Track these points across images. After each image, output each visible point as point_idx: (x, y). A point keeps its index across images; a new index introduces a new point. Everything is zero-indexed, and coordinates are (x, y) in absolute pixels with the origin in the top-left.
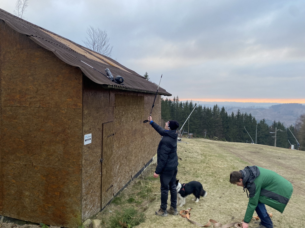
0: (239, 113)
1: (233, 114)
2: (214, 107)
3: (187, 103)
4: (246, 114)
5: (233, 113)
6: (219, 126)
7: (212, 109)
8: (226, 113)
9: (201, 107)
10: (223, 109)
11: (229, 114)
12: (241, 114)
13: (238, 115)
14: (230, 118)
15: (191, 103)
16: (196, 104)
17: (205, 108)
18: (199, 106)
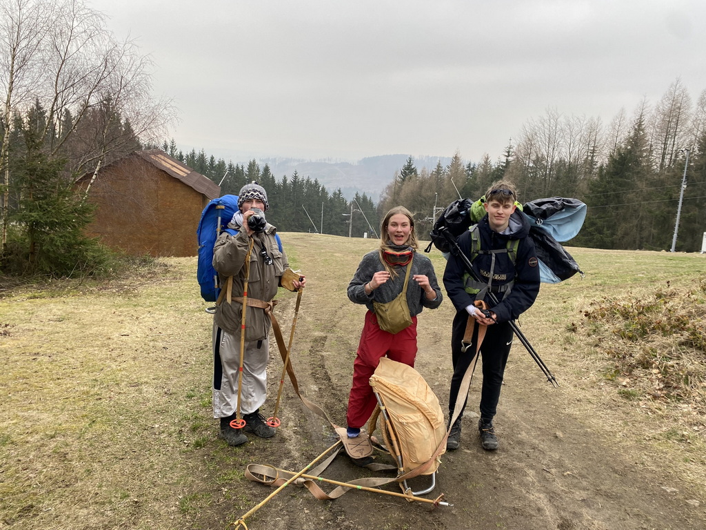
0: (296, 179)
1: (285, 180)
2: (250, 164)
3: (193, 155)
4: (308, 181)
5: (285, 178)
7: (246, 169)
8: (273, 177)
9: (223, 162)
10: (267, 169)
11: (278, 180)
12: (300, 180)
13: (295, 181)
14: (279, 186)
15: (202, 157)
16: (212, 158)
17: (230, 166)
18: (219, 162)
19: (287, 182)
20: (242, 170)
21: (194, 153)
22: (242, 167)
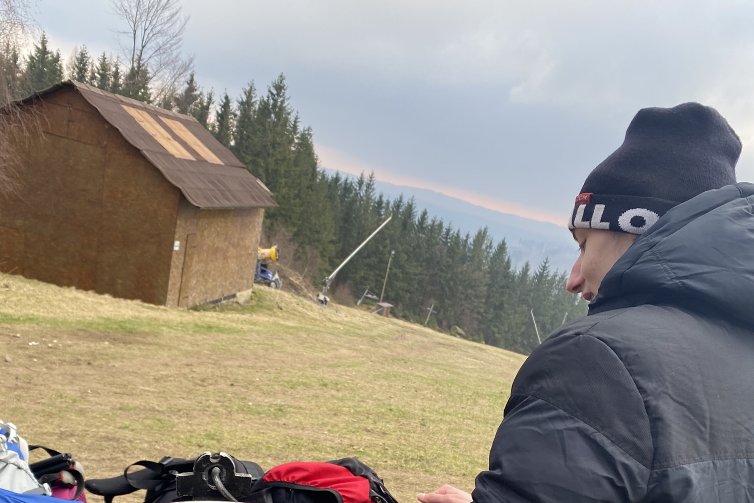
0: (544, 270)
1: (526, 270)
5: (527, 265)
6: (476, 297)
7: (471, 241)
8: (509, 262)
9: (441, 225)
10: (502, 248)
11: (516, 268)
12: (551, 274)
13: (541, 274)
14: (513, 278)
16: (425, 213)
18: (434, 222)
19: (529, 273)
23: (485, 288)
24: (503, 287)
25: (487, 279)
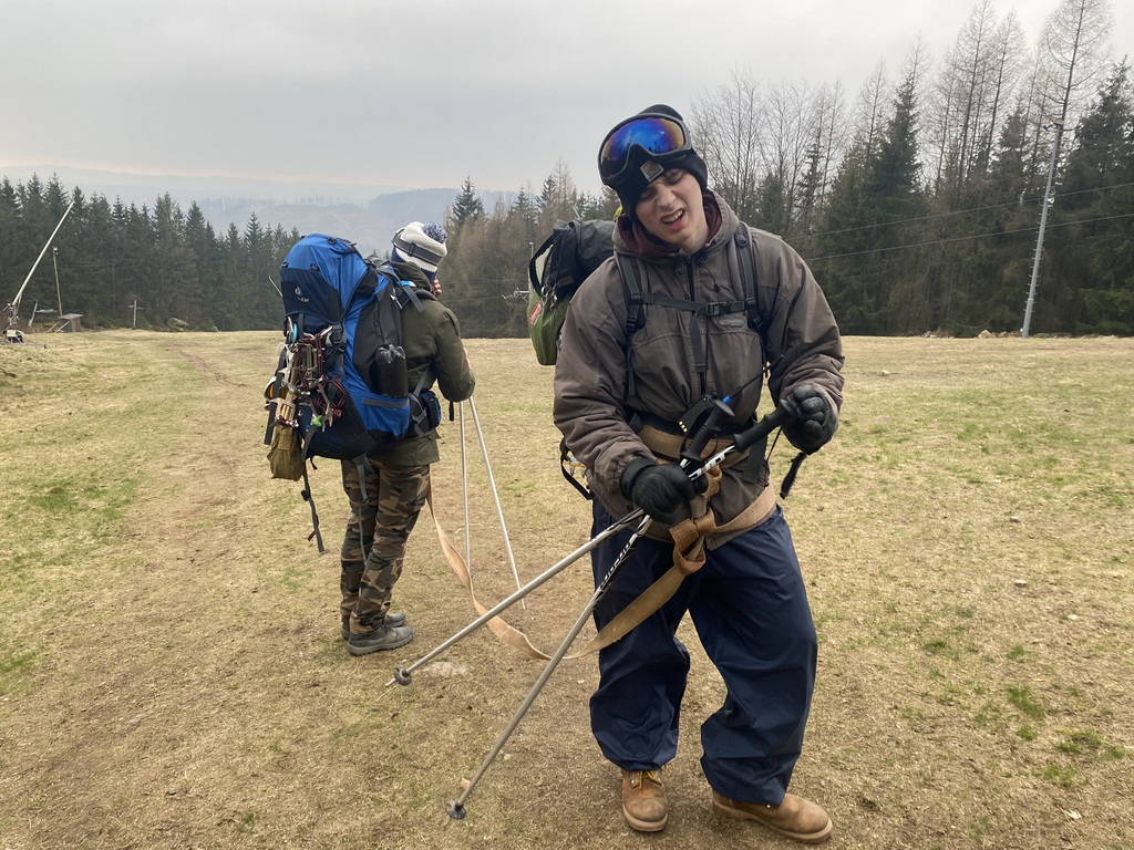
0: (255, 229)
1: (233, 232)
2: (160, 202)
3: (35, 188)
4: (279, 232)
5: (233, 228)
6: (185, 277)
7: (151, 214)
8: (209, 228)
9: (104, 202)
10: (195, 214)
11: (221, 232)
12: (264, 231)
13: (253, 234)
14: (222, 245)
15: (55, 189)
16: (78, 192)
17: (119, 208)
18: (94, 200)
19: (238, 236)
20: (145, 215)
21: (36, 183)
22: (145, 209)
23: (194, 265)
24: (214, 259)
25: (192, 254)
